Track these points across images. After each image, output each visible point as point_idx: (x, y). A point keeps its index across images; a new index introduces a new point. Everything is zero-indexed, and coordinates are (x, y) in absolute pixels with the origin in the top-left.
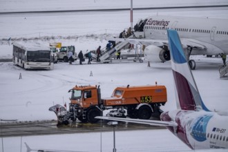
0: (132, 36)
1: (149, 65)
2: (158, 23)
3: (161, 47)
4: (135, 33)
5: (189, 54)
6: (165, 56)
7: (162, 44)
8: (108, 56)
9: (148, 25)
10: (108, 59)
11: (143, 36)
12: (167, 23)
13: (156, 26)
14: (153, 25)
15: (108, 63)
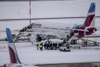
0: (26, 31)
1: (32, 43)
2: (37, 25)
3: (37, 35)
4: (28, 29)
5: (49, 39)
6: (38, 40)
7: (37, 34)
8: (16, 39)
9: (34, 26)
10: (16, 40)
11: (31, 31)
12: (41, 25)
13: (36, 26)
14: (35, 26)
15: (16, 42)
